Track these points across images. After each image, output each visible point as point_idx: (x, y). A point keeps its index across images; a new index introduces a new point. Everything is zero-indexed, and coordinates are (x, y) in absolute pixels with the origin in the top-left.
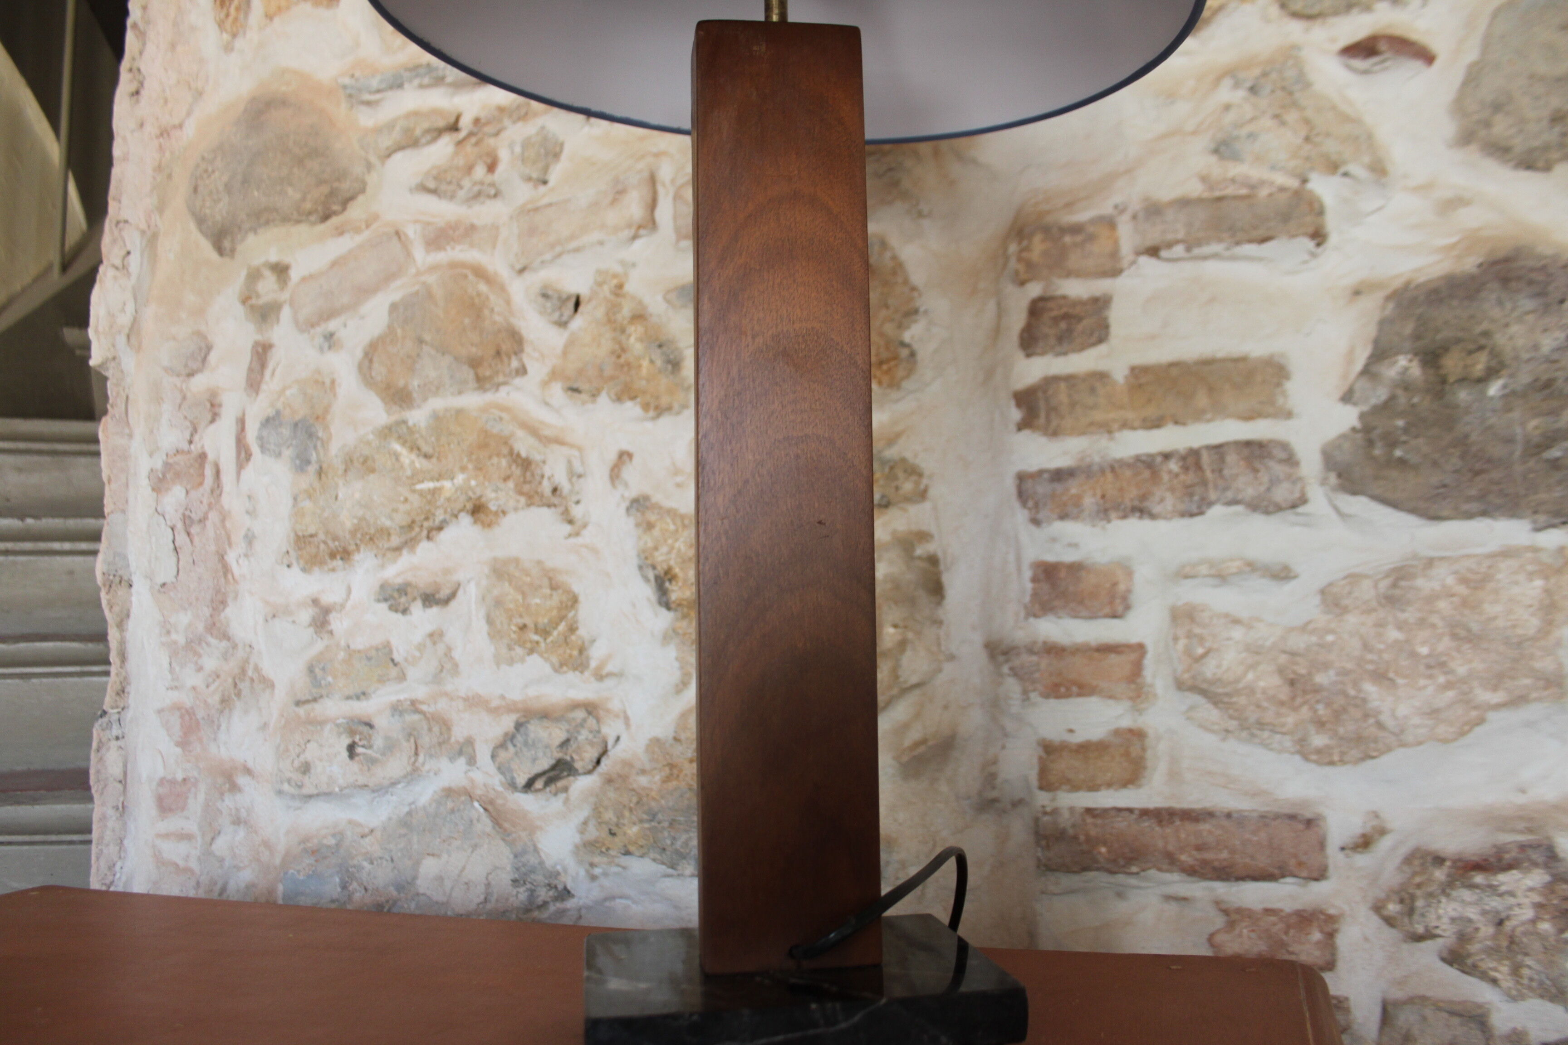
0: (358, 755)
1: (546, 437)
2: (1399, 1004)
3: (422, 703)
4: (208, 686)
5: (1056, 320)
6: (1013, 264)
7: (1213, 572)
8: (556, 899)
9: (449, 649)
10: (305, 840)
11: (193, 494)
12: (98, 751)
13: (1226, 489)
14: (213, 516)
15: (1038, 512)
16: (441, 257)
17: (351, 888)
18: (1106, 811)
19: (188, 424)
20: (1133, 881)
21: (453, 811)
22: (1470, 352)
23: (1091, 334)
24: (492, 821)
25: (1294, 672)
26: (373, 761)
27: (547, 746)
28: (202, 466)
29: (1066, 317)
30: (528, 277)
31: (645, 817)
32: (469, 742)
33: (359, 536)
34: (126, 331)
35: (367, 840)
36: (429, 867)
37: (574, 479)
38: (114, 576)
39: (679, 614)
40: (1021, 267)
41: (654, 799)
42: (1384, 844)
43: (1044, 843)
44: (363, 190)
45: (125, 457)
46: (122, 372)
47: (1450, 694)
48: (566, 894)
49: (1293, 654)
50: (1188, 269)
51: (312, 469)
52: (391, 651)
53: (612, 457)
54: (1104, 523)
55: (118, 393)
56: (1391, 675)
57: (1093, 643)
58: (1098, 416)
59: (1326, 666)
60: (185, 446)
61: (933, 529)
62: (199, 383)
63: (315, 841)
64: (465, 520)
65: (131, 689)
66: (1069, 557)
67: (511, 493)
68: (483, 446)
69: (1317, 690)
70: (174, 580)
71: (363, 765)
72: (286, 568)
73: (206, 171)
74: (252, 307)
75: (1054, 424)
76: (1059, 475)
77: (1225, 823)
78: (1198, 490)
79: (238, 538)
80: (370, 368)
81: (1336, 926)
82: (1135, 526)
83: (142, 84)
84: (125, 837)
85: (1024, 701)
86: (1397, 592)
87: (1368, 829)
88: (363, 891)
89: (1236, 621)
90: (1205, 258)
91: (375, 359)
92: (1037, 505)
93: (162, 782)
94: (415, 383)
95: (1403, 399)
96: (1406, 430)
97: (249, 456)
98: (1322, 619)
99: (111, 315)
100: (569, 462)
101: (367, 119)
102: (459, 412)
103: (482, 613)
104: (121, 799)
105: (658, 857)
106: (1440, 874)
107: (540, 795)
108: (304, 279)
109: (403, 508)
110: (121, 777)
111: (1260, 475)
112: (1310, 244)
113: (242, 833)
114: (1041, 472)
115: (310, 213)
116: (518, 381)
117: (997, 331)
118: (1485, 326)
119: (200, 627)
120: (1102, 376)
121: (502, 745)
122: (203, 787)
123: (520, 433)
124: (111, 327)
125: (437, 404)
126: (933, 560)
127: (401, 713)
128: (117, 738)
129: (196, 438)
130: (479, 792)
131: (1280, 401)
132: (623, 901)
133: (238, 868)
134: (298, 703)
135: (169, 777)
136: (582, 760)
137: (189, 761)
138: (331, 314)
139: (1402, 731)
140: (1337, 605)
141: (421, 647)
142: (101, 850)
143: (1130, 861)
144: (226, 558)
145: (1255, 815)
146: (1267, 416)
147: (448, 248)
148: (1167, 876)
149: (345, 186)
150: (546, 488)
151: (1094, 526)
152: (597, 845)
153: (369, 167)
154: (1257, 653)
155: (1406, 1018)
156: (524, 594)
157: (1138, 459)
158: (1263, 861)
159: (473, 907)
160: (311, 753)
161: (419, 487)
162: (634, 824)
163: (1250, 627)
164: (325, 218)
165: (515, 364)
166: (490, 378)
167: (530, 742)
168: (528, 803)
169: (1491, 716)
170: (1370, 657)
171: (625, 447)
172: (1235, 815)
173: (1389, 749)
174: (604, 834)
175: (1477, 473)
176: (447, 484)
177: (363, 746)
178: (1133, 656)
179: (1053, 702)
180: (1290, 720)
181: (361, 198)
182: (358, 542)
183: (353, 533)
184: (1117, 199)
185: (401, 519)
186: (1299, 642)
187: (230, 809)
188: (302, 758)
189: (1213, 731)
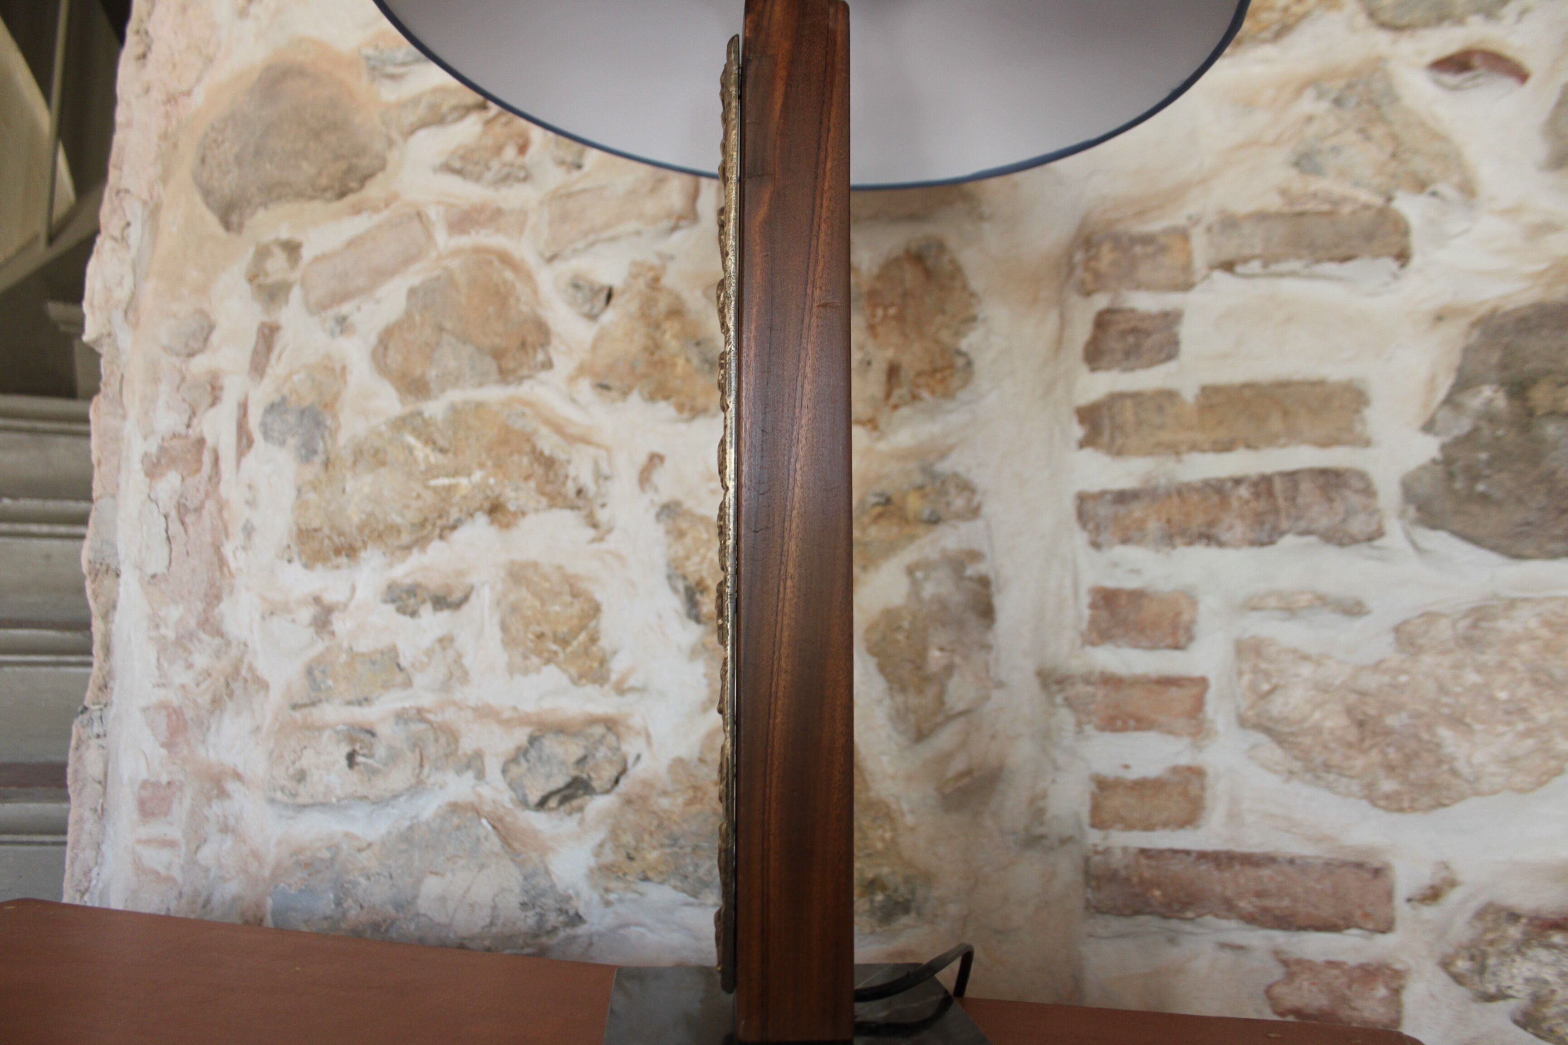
0: (358, 764)
1: (571, 436)
3: (429, 711)
4: (198, 685)
6: (1079, 273)
7: (1282, 604)
8: (567, 924)
9: (459, 656)
10: (298, 852)
11: (190, 481)
12: (77, 748)
13: (1299, 518)
14: (210, 506)
15: (1098, 535)
16: (465, 241)
17: (345, 905)
18: (1161, 852)
19: (187, 406)
20: (1187, 927)
21: (458, 828)
22: (1559, 385)
23: (1160, 350)
24: (501, 840)
25: (1364, 713)
27: (563, 763)
28: (200, 452)
29: (1134, 331)
30: (559, 267)
31: (666, 841)
32: (478, 755)
33: (367, 532)
34: (124, 305)
35: (364, 854)
36: (432, 886)
37: (601, 481)
38: (101, 564)
39: (707, 627)
40: (1088, 277)
41: (676, 822)
42: (1454, 897)
43: (1094, 884)
44: (382, 167)
45: (117, 438)
46: (117, 349)
47: (1530, 742)
48: (577, 919)
49: (1363, 694)
50: (1263, 286)
51: (318, 459)
52: (397, 656)
53: (641, 459)
54: (1168, 549)
55: (112, 373)
56: (1468, 720)
57: (1154, 675)
58: (1165, 436)
59: (1398, 708)
60: (182, 430)
61: (985, 549)
62: (200, 364)
63: (309, 853)
64: (482, 519)
65: (116, 686)
66: (1131, 583)
67: (532, 493)
68: (503, 441)
69: (1388, 732)
70: (165, 571)
71: (363, 775)
72: (285, 562)
73: (215, 141)
74: (260, 287)
75: (1119, 442)
76: (1122, 497)
77: (1288, 869)
78: (1270, 518)
79: (236, 529)
80: (385, 355)
81: (1402, 982)
82: (1201, 554)
83: (149, 47)
84: (103, 842)
85: (1077, 733)
86: (1477, 633)
87: (1436, 881)
88: (359, 909)
89: (1305, 658)
90: (1281, 275)
91: (391, 346)
92: (1098, 528)
93: (144, 784)
94: (433, 373)
95: (1486, 432)
96: (1489, 464)
97: (250, 443)
98: (1395, 659)
99: (108, 289)
100: (596, 463)
101: (389, 93)
102: (479, 406)
103: (496, 618)
104: (101, 801)
105: (678, 884)
106: (1514, 932)
107: (553, 814)
108: (317, 259)
109: (415, 504)
110: (101, 778)
111: (1335, 505)
112: (1391, 265)
113: (229, 842)
114: (1102, 494)
115: (325, 190)
116: (543, 375)
117: (1059, 343)
119: (193, 622)
120: (1170, 395)
121: (514, 760)
122: (189, 792)
123: (544, 430)
124: (107, 301)
125: (455, 395)
126: (984, 582)
127: (406, 722)
128: (98, 736)
129: (195, 422)
130: (487, 808)
131: (1358, 428)
132: (638, 929)
133: (223, 879)
134: (295, 707)
135: (153, 780)
136: (600, 778)
137: (174, 763)
138: (345, 296)
139: (1478, 779)
140: (1412, 644)
141: (429, 653)
142: (77, 855)
143: (1186, 905)
144: (223, 550)
145: (1319, 861)
146: (1344, 443)
147: (473, 232)
148: (1224, 923)
149: (364, 163)
150: (570, 489)
151: (1158, 551)
152: (614, 869)
153: (391, 143)
154: (1326, 692)
156: (543, 602)
157: (1207, 483)
158: (1326, 911)
159: (477, 930)
160: (308, 760)
161: (434, 483)
162: (654, 848)
163: (1318, 663)
164: (342, 194)
165: (540, 357)
166: (514, 371)
167: (545, 757)
168: (541, 822)
170: (1445, 700)
171: (657, 449)
172: (1298, 861)
173: (1462, 797)
174: (621, 858)
175: (1564, 512)
176: (463, 481)
177: (364, 755)
178: (1195, 690)
179: (1108, 736)
180: (1359, 763)
181: (380, 176)
182: (365, 538)
183: (361, 528)
184: (1191, 209)
185: (413, 516)
186: (1369, 681)
187: (218, 816)
188: (298, 765)
189: (1275, 772)
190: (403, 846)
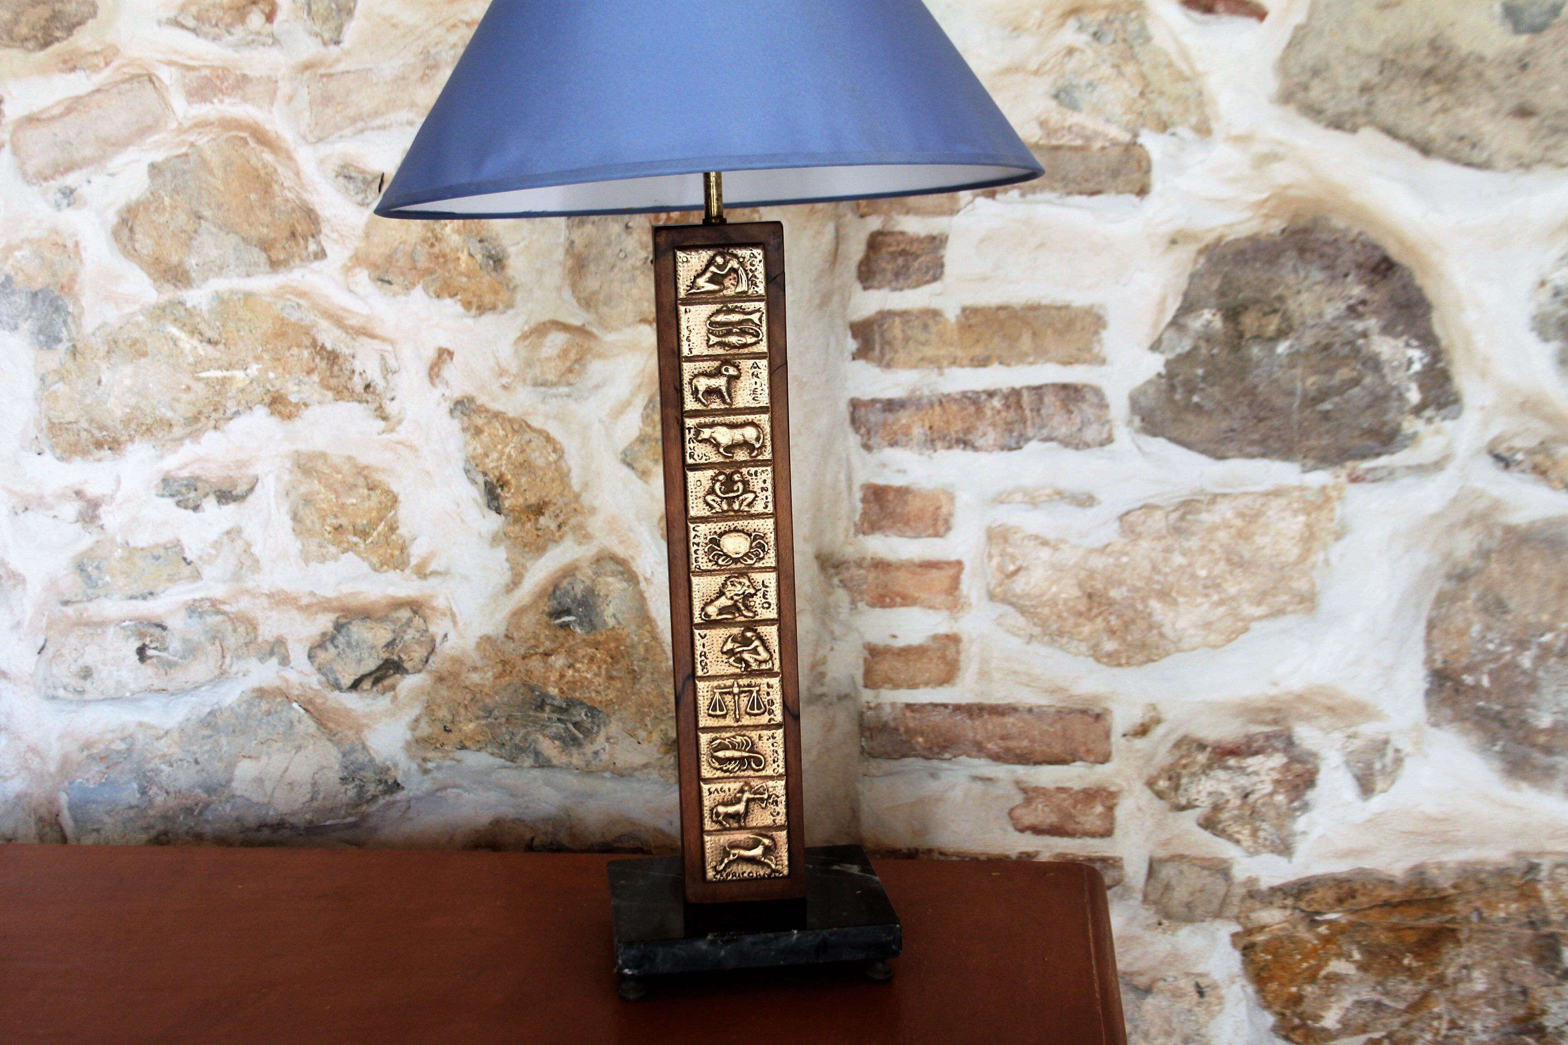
0: (150, 657)
1: (352, 327)
2: (1163, 861)
3: (223, 602)
5: (894, 256)
7: (1026, 499)
8: (385, 793)
9: (248, 545)
10: (89, 746)
13: (1042, 427)
15: (869, 439)
16: (208, 110)
17: (151, 793)
18: (923, 706)
20: (945, 765)
21: (269, 713)
22: (1265, 314)
23: (927, 272)
24: (315, 722)
25: (1092, 587)
26: (171, 665)
27: (373, 647)
29: (903, 253)
30: (325, 149)
31: (481, 713)
32: (280, 642)
33: (133, 426)
35: (163, 742)
36: (246, 770)
37: (389, 375)
39: (510, 519)
41: (488, 695)
42: (1158, 732)
43: (868, 734)
44: (93, 15)
47: (1222, 610)
48: (397, 786)
49: (1092, 572)
52: (182, 549)
53: (430, 354)
54: (931, 452)
56: (1174, 594)
57: (917, 560)
58: (929, 352)
59: (1120, 583)
63: (101, 746)
64: (261, 412)
66: (897, 481)
67: (316, 386)
68: (280, 334)
69: (1111, 603)
71: (157, 668)
72: (36, 456)
75: (888, 357)
76: (890, 406)
77: (1027, 717)
78: (1018, 427)
80: (131, 239)
81: (1115, 801)
82: (959, 455)
85: (852, 609)
86: (1184, 525)
87: (1147, 719)
88: (164, 795)
89: (1045, 543)
91: (137, 229)
92: (868, 432)
94: (192, 262)
95: (1204, 351)
96: (1204, 379)
98: (1119, 542)
100: (383, 358)
102: (248, 296)
103: (285, 508)
105: (496, 751)
106: (1202, 758)
107: (366, 694)
108: (25, 120)
111: (1073, 416)
112: (1132, 198)
114: (874, 401)
115: (24, 38)
116: (316, 265)
117: (835, 256)
118: (1280, 290)
120: (935, 314)
121: (320, 646)
123: (324, 324)
125: (220, 284)
127: (201, 615)
130: (295, 692)
131: (1096, 348)
132: (455, 791)
134: (64, 602)
136: (411, 658)
138: (70, 168)
139: (1180, 640)
140: (1133, 532)
141: (217, 545)
143: (944, 748)
145: (1053, 710)
146: (1085, 362)
147: (215, 101)
148: (975, 761)
149: (71, 8)
150: (358, 383)
151: (921, 454)
152: (432, 741)
154: (1061, 570)
155: (1167, 872)
156: (337, 494)
157: (964, 394)
158: (1058, 749)
159: (297, 806)
160: (92, 657)
161: (203, 375)
162: (470, 720)
163: (1056, 548)
164: (46, 45)
165: (312, 247)
166: (284, 261)
167: (354, 644)
168: (352, 701)
169: (1255, 626)
170: (1157, 577)
171: (445, 344)
172: (1036, 710)
173: (1168, 654)
174: (438, 729)
175: (1260, 420)
176: (239, 374)
177: (156, 649)
179: (878, 611)
180: (1087, 629)
181: (91, 23)
182: (132, 433)
183: (127, 423)
185: (184, 410)
186: (1098, 562)
188: (81, 662)
189: (1018, 636)
190: (208, 732)
